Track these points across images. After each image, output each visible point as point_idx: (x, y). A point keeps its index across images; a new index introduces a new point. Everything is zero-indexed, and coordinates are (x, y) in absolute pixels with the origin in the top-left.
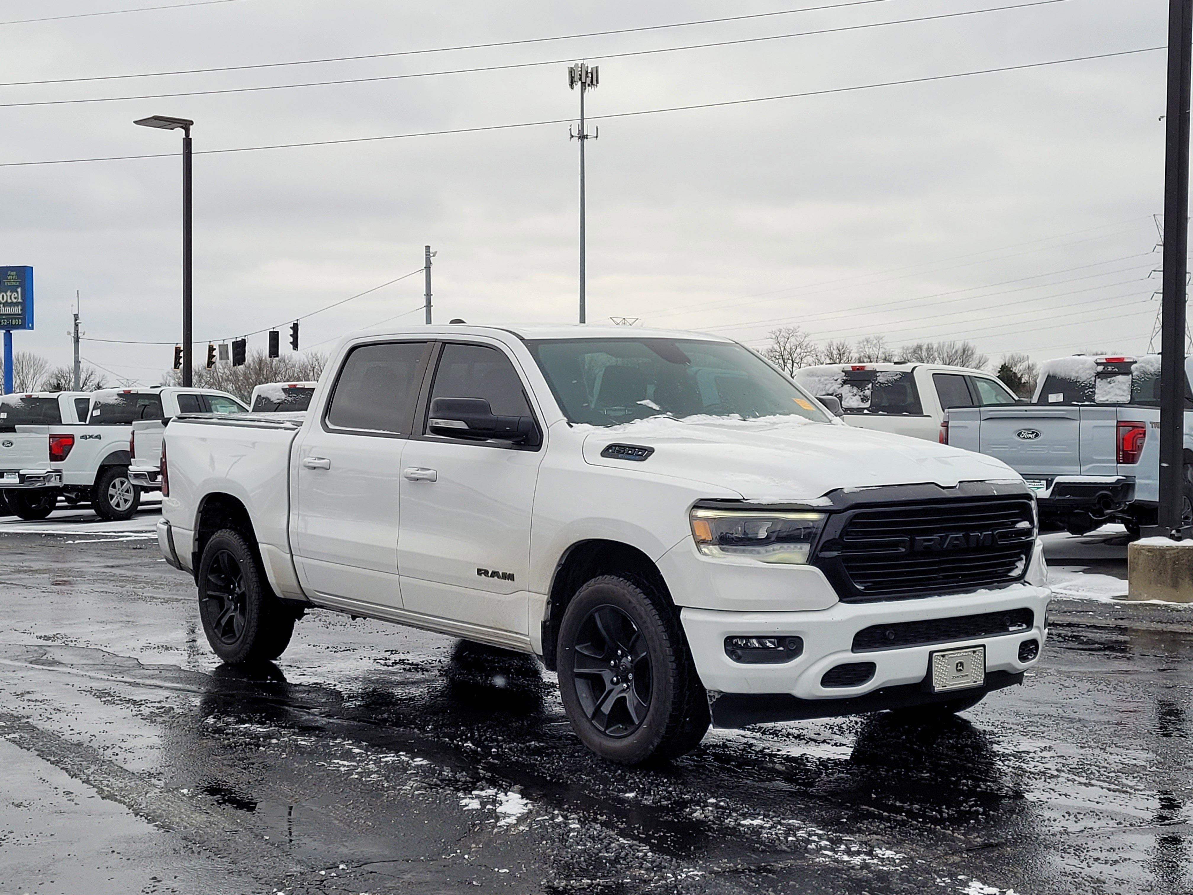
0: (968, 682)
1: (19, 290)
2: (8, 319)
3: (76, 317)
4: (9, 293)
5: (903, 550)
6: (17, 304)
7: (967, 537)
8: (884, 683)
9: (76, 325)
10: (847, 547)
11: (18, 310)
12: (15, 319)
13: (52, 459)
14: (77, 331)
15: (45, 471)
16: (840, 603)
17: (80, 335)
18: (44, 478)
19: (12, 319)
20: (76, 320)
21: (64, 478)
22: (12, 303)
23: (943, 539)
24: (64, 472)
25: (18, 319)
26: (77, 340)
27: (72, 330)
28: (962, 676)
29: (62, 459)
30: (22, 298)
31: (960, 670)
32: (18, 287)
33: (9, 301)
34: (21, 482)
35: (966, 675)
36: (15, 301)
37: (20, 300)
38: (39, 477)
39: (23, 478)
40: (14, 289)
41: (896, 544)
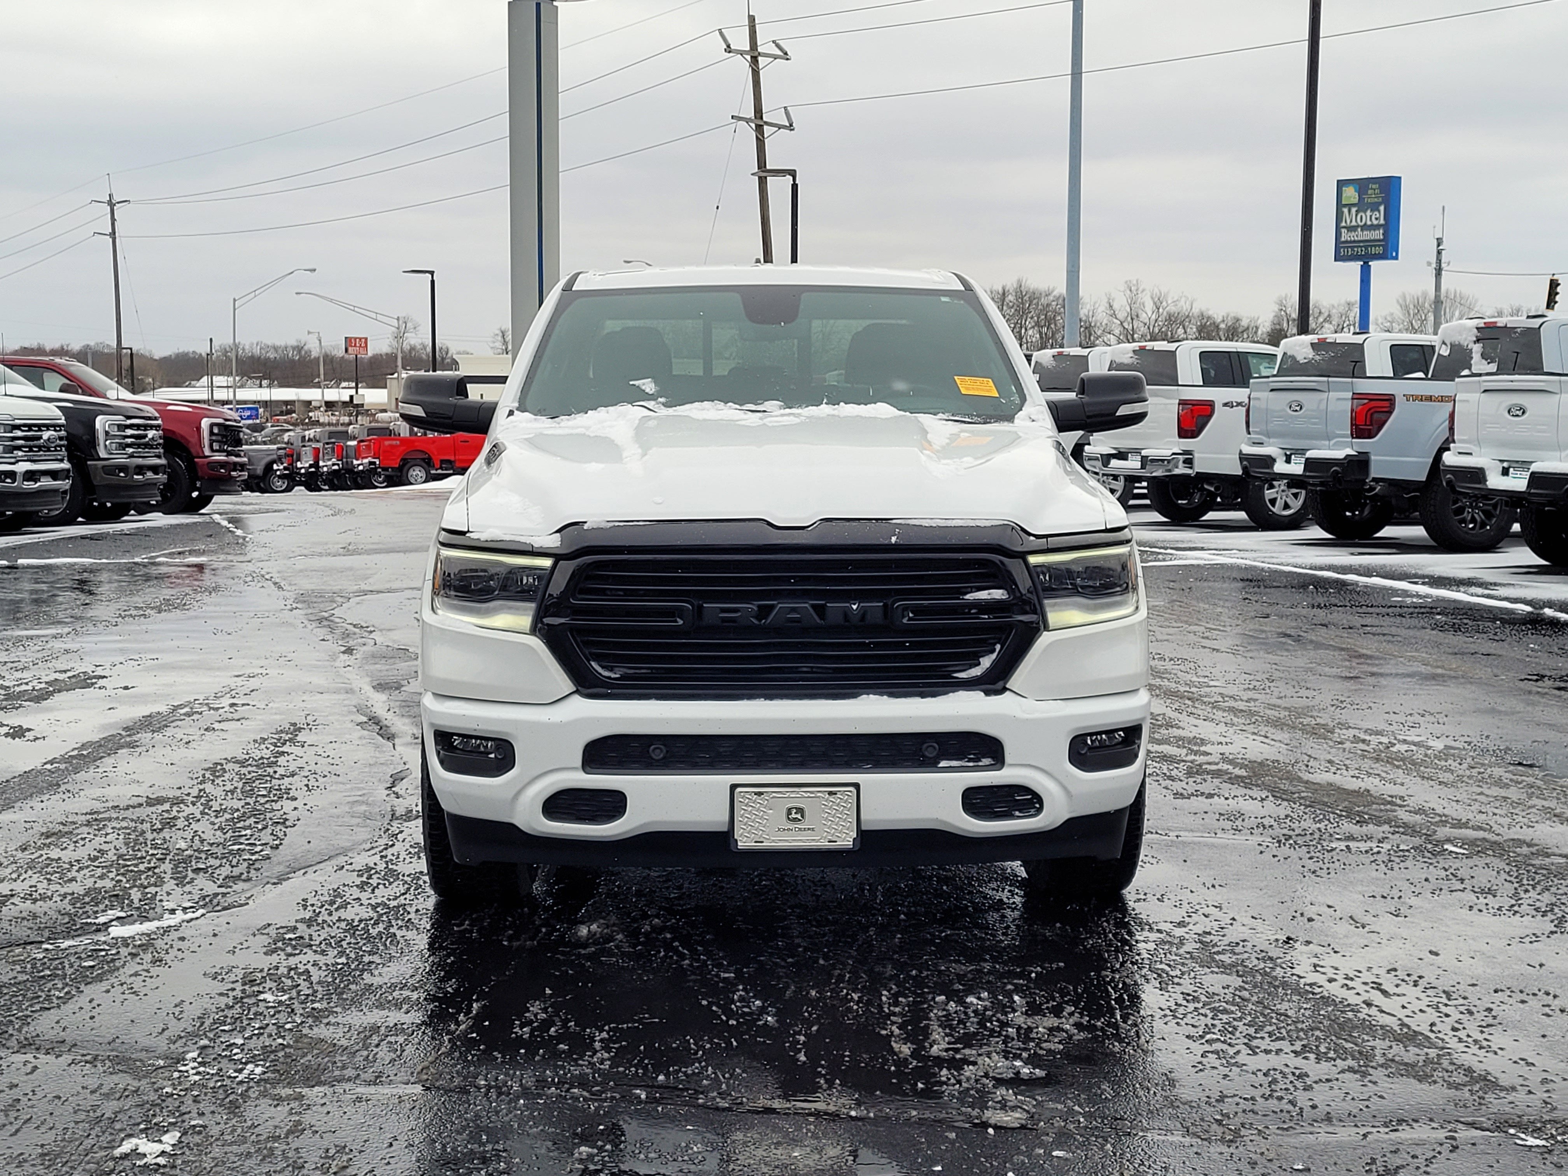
0: (818, 841)
1: (1382, 208)
2: (1366, 247)
3: (1439, 242)
4: (1369, 213)
5: (681, 622)
6: (1378, 227)
7: (820, 610)
8: (641, 826)
9: (1439, 253)
10: (577, 611)
11: (1379, 234)
12: (1375, 246)
13: (1180, 436)
14: (1439, 261)
15: (1170, 452)
16: (577, 697)
17: (1443, 265)
18: (1169, 461)
19: (1371, 246)
20: (1439, 245)
21: (1196, 462)
22: (1372, 225)
23: (764, 611)
24: (1196, 455)
25: (1379, 246)
26: (1439, 272)
27: (1434, 260)
28: (800, 829)
29: (1194, 434)
30: (1385, 219)
31: (795, 820)
32: (1380, 204)
33: (1369, 223)
34: (1143, 467)
35: (813, 829)
36: (1375, 222)
37: (1382, 222)
38: (1163, 461)
39: (1144, 461)
40: (1375, 208)
41: (671, 613)
